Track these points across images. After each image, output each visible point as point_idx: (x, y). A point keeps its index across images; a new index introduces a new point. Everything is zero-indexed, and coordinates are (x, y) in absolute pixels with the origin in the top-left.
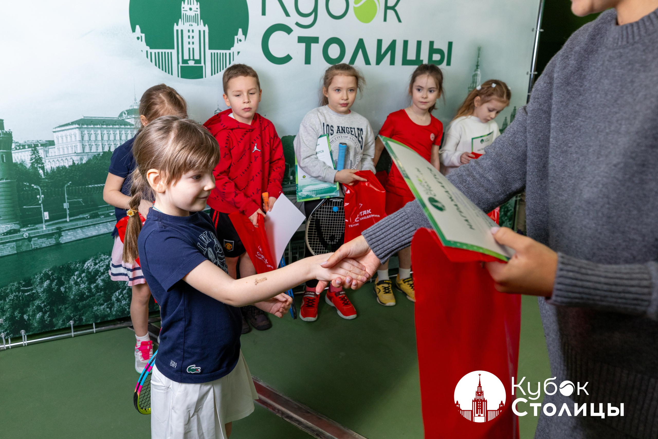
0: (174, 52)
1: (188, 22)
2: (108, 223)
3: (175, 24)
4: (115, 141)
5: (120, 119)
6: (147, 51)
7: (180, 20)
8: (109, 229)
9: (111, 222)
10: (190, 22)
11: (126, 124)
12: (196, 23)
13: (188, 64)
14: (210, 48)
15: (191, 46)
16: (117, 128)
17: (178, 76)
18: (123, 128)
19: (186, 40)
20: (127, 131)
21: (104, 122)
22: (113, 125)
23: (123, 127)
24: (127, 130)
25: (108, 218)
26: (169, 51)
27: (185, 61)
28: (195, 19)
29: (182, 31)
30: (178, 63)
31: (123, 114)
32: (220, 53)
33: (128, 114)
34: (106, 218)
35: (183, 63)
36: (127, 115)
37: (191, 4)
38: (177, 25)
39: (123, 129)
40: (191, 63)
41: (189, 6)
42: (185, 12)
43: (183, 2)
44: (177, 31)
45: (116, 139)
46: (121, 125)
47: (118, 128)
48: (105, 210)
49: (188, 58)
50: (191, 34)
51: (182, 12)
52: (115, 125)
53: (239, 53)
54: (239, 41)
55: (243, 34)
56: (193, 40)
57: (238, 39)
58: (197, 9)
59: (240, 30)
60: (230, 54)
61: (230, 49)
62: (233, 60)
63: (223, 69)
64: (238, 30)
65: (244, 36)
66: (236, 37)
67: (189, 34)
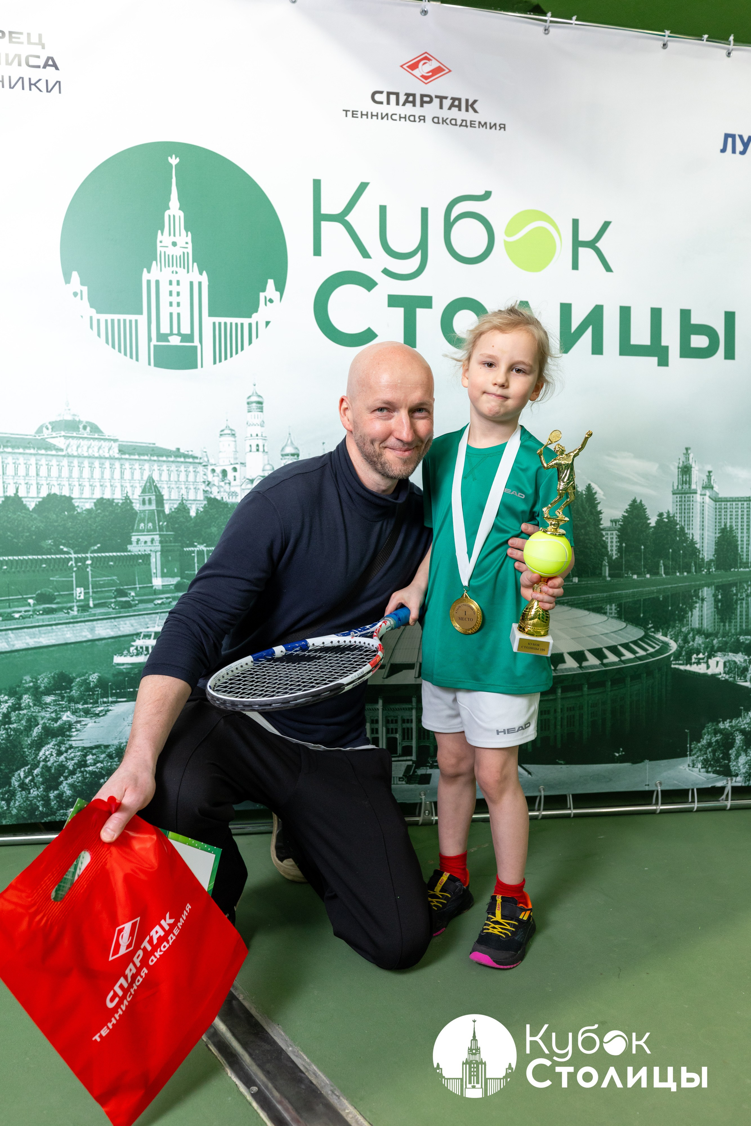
0: (142, 319)
1: (169, 266)
2: (10, 632)
3: (145, 270)
4: (27, 478)
5: (37, 437)
6: (91, 318)
7: (154, 263)
8: (11, 643)
9: (14, 631)
10: (173, 266)
11: (49, 447)
12: (184, 268)
13: (168, 341)
14: (211, 315)
15: (175, 310)
16: (31, 454)
17: (149, 364)
18: (42, 455)
19: (164, 298)
20: (50, 461)
21: (7, 441)
22: (25, 448)
23: (43, 452)
24: (50, 458)
25: (9, 622)
26: (133, 317)
27: (162, 337)
28: (182, 262)
29: (157, 282)
30: (150, 340)
31: (44, 429)
32: (231, 324)
33: (52, 429)
34: (6, 622)
35: (157, 341)
36: (50, 430)
37: (174, 236)
38: (149, 272)
39: (44, 457)
40: (175, 341)
41: (172, 239)
42: (163, 250)
43: (159, 232)
44: (149, 282)
45: (30, 475)
46: (39, 448)
47: (35, 455)
48: (5, 608)
49: (168, 332)
50: (175, 288)
51: (159, 249)
52: (29, 448)
53: (268, 323)
54: (268, 303)
55: (276, 290)
56: (178, 299)
57: (266, 298)
58: (187, 243)
59: (271, 283)
60: (250, 325)
61: (250, 317)
62: (257, 337)
63: (237, 353)
64: (266, 283)
65: (278, 293)
66: (262, 295)
67: (171, 288)
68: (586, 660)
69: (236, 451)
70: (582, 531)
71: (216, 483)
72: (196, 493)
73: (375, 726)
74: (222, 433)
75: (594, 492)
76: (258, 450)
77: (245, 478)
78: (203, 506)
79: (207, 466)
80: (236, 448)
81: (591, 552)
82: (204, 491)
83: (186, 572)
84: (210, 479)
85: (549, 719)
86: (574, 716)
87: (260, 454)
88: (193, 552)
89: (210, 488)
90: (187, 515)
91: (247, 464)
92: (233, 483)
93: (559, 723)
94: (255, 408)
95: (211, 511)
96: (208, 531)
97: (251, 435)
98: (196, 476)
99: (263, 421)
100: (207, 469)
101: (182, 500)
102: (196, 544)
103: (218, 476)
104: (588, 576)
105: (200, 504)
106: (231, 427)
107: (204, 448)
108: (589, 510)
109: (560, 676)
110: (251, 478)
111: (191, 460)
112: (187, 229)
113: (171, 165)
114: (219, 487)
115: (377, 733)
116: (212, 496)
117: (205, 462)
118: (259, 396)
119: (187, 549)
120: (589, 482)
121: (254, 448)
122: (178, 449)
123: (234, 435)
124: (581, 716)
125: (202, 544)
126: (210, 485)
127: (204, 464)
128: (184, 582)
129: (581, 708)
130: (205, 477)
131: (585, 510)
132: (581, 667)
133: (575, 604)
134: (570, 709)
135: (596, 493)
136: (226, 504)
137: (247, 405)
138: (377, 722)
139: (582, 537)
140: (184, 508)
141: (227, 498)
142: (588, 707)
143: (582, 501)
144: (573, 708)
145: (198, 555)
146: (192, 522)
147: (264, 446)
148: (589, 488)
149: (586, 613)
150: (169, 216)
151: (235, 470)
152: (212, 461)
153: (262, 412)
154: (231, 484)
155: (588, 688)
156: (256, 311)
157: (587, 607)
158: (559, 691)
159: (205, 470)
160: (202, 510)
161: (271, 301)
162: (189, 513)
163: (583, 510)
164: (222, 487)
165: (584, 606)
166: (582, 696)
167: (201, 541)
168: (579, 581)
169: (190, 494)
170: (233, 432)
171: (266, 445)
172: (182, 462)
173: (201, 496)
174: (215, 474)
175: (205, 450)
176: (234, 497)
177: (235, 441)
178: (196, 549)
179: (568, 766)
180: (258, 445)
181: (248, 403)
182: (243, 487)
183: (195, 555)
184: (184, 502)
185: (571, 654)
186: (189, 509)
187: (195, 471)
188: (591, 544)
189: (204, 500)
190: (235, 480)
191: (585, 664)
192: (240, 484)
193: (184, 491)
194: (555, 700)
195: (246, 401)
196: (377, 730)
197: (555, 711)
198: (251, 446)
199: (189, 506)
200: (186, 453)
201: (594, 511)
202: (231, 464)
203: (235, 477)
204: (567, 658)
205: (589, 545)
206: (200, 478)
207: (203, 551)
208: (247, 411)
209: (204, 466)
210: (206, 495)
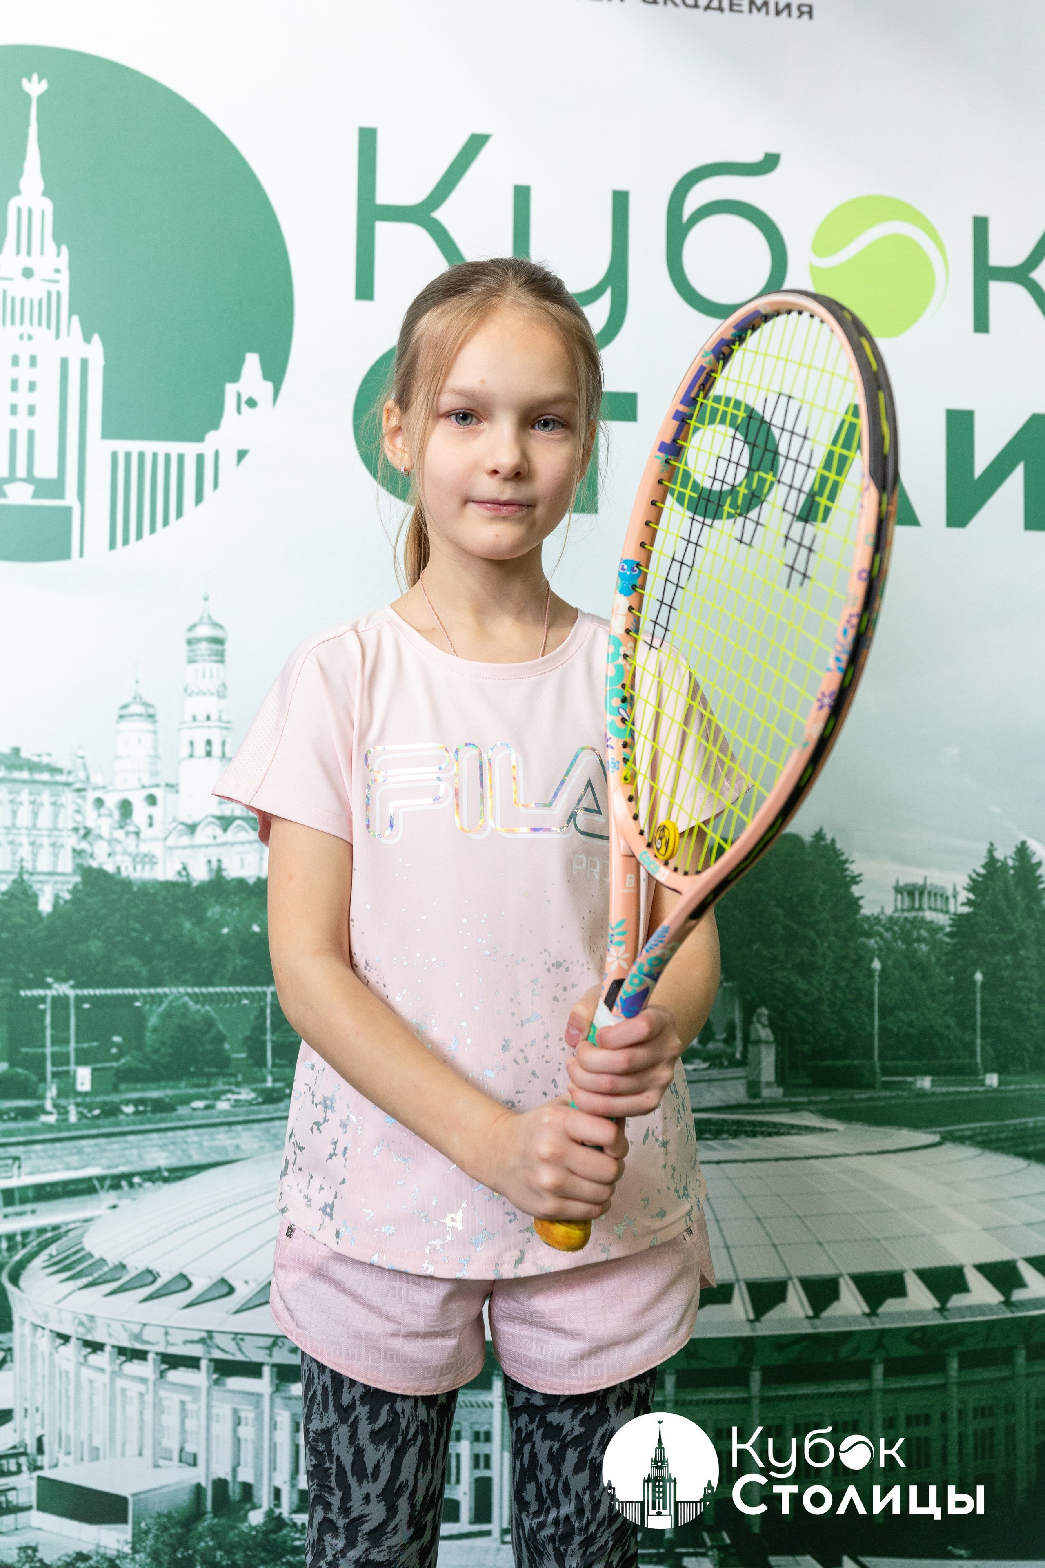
12: (48, 327)
13: (4, 496)
15: (23, 423)
28: (44, 314)
32: (155, 455)
37: (29, 252)
40: (20, 494)
41: (24, 261)
42: (2, 286)
49: (6, 473)
50: (24, 373)
53: (242, 455)
54: (244, 407)
55: (266, 377)
56: (32, 398)
57: (239, 396)
58: (57, 271)
59: (252, 362)
60: (200, 458)
61: (201, 439)
62: (216, 486)
63: (166, 523)
64: (241, 361)
65: (269, 386)
66: (230, 390)
67: (15, 373)
68: (1021, 1284)
69: (156, 756)
70: (1008, 958)
71: (105, 833)
72: (56, 856)
73: (482, 1448)
74: (124, 712)
75: (1035, 860)
76: (209, 754)
77: (174, 820)
78: (70, 887)
79: (83, 790)
80: (155, 748)
81: (1030, 1011)
82: (74, 850)
83: (24, 1050)
84: (90, 824)
85: (927, 1439)
86: (992, 1430)
87: (215, 763)
88: (42, 1000)
89: (90, 844)
90: (31, 909)
91: (182, 788)
92: (146, 832)
93: (954, 1448)
94: (205, 652)
95: (90, 901)
96: (82, 948)
97: (194, 718)
98: (56, 816)
99: (224, 686)
100: (84, 798)
101: (21, 874)
102: (49, 980)
103: (110, 815)
104: (1024, 1072)
105: (63, 883)
106: (147, 699)
107: (80, 748)
108: (1022, 905)
109: (956, 1325)
110: (189, 821)
111: (46, 776)
112: (58, 239)
113: (28, 97)
114: (111, 841)
115: (487, 1465)
116: (95, 864)
117: (80, 780)
118: (217, 625)
119: (29, 993)
120: (1023, 837)
121: (200, 749)
122: (16, 751)
123: (151, 716)
124: (1011, 1431)
125: (65, 980)
126: (90, 838)
127: (78, 786)
128: (18, 1075)
129: (1010, 1409)
130: (78, 818)
131: (1012, 907)
132: (1008, 1303)
133: (991, 1141)
134: (981, 1413)
135: (1039, 864)
136: (127, 884)
137: (185, 647)
138: (488, 1437)
139: (1006, 974)
140: (25, 892)
141: (131, 868)
142: (1028, 1406)
143: (1006, 883)
144: (991, 1408)
145: (53, 1008)
146: (42, 926)
147: (223, 743)
148: (1022, 851)
149: (1021, 1163)
150: (19, 210)
151: (152, 800)
152: (97, 779)
153: (222, 662)
154: (142, 836)
155: (1029, 1358)
156: (216, 426)
157: (1021, 1149)
158: (954, 1364)
159: (80, 801)
160: (68, 896)
161: (251, 403)
162: (35, 904)
163: (1009, 907)
164: (118, 841)
165: (1015, 1146)
166: (1011, 1378)
167: (63, 973)
168: (1001, 1083)
169: (39, 858)
170: (151, 711)
171: (229, 741)
172: (24, 782)
173: (66, 864)
174: (103, 811)
175: (80, 753)
176: (147, 867)
177: (155, 732)
178: (49, 993)
179: (978, 1563)
180: (209, 743)
181: (189, 642)
182: (171, 842)
183: (46, 1007)
184: (26, 877)
185: (982, 1268)
186: (36, 896)
187: (54, 804)
188: (1030, 989)
189: (74, 873)
190: (151, 825)
191: (1018, 1295)
192: (161, 835)
193: (25, 852)
194: (943, 1387)
195: (185, 636)
196: (487, 1458)
197: (944, 1417)
198: (192, 743)
199: (36, 887)
200: (35, 759)
201: (1035, 907)
202: (144, 787)
203: (151, 817)
204: (974, 1279)
205: (1024, 992)
206: (67, 820)
207: (67, 997)
208: (184, 659)
209: (78, 790)
210: (79, 861)
